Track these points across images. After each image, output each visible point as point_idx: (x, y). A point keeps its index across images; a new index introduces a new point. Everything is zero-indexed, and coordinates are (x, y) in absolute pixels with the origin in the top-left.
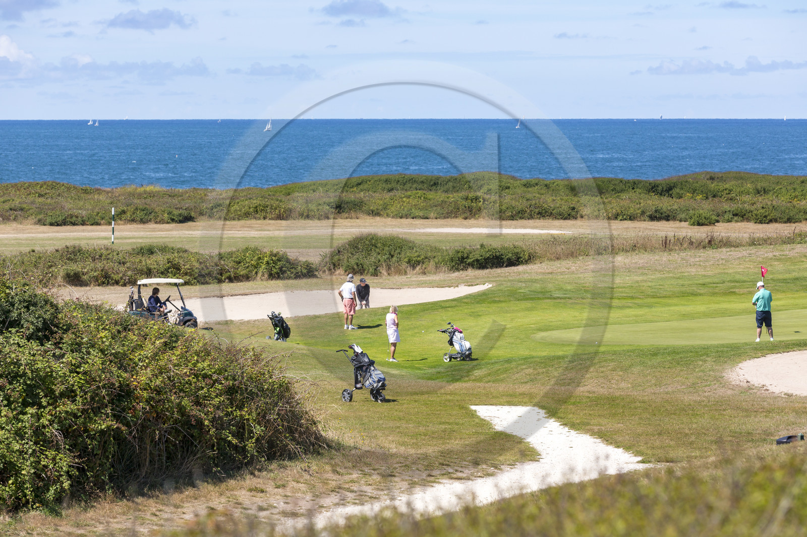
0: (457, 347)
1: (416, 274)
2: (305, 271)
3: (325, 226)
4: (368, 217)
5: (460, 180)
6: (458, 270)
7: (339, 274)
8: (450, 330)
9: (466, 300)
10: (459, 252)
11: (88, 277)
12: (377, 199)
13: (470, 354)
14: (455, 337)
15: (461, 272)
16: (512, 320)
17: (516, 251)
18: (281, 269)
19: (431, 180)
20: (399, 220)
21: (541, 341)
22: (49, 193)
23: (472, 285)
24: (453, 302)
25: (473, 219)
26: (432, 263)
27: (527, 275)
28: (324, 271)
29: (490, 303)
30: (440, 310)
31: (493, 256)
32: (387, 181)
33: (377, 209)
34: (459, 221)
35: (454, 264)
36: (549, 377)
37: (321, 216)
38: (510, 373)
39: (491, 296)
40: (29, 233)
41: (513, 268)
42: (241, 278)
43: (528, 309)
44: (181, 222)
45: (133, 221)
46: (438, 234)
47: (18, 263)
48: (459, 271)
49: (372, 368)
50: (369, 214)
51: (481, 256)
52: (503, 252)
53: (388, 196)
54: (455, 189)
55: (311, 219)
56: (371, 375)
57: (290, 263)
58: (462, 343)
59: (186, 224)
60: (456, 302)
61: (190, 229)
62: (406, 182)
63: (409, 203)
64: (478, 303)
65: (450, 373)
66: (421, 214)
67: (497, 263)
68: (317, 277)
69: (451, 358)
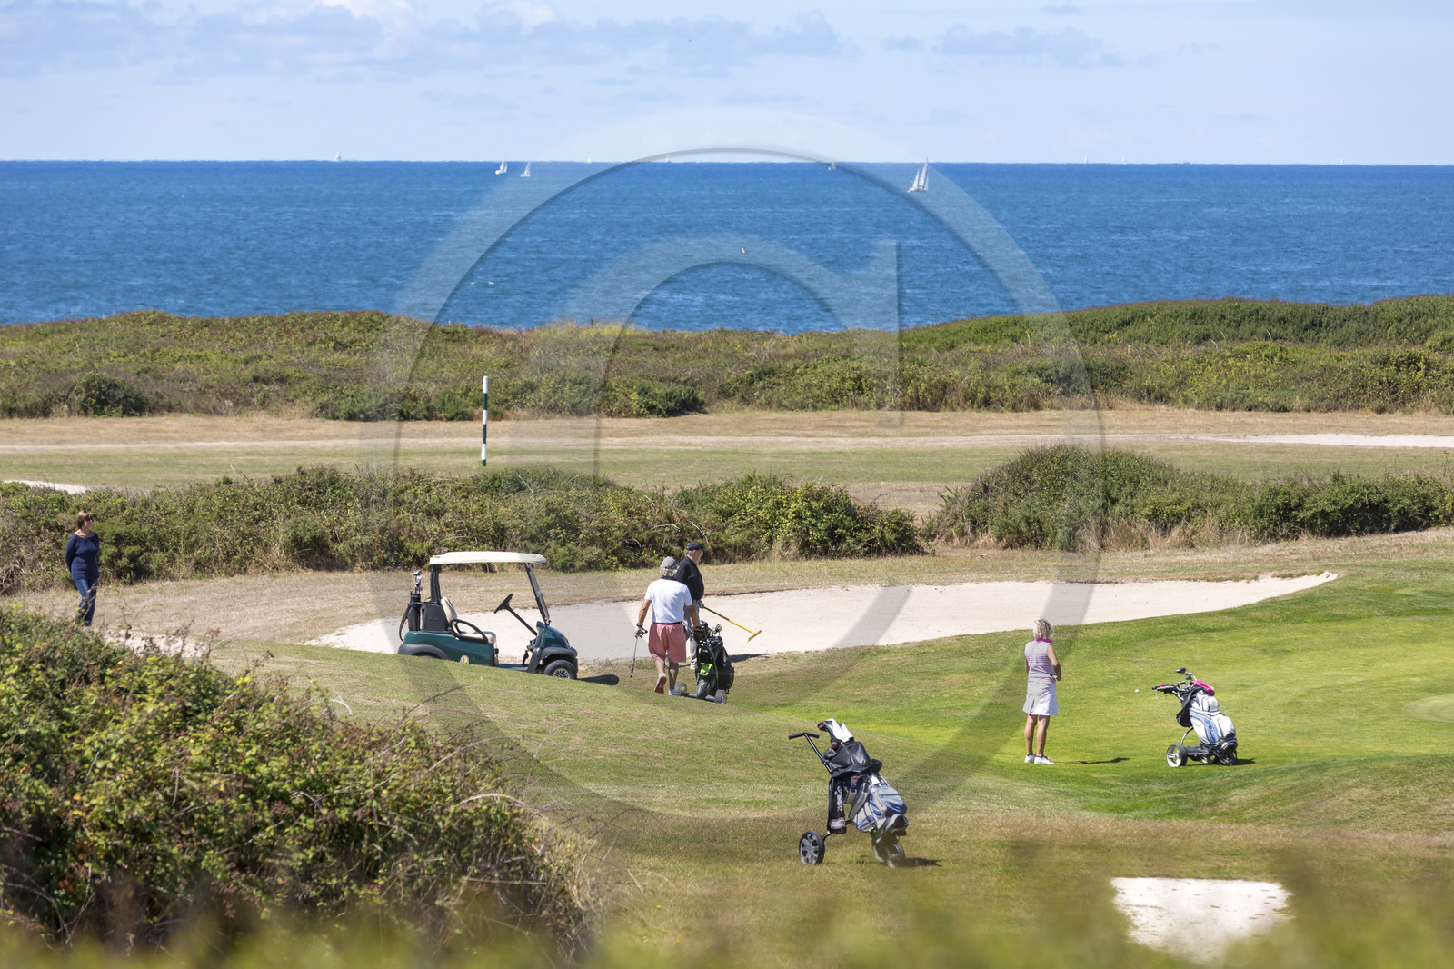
0: (1200, 729)
1: (1171, 546)
2: (891, 537)
3: (1026, 427)
4: (1138, 406)
5: (1376, 316)
6: (1274, 537)
7: (985, 546)
8: (1182, 688)
9: (1259, 614)
10: (1277, 494)
11: (347, 547)
12: (1162, 362)
13: (1232, 749)
14: (1195, 704)
15: (1283, 543)
16: (1368, 663)
17: (1422, 492)
18: (831, 531)
19: (1305, 315)
20: (1213, 413)
21: (1427, 718)
22: (360, 340)
23: (1291, 576)
24: (1226, 618)
25: (1398, 413)
26: (1211, 521)
27: (1443, 552)
28: (950, 538)
29: (1319, 621)
30: (1190, 637)
31: (1364, 504)
32: (1195, 316)
33: (1161, 387)
34: (1366, 417)
35: (1264, 522)
36: (1404, 808)
37: (1021, 400)
38: (1313, 797)
39: (1323, 603)
40: (290, 438)
41: (1413, 534)
42: (731, 553)
43: (1414, 639)
44: (671, 413)
45: (553, 409)
46: (1295, 448)
47: (179, 510)
48: (1277, 541)
49: (874, 780)
50: (1140, 398)
51: (1334, 503)
52: (1389, 493)
53: (1188, 353)
54: (1362, 338)
55: (996, 410)
56: (870, 798)
57: (855, 517)
58: (1212, 721)
59: (683, 417)
60: (1232, 619)
61: (689, 431)
62: (1243, 318)
63: (1240, 370)
64: (1288, 620)
65: (1172, 795)
66: (1269, 398)
67: (1375, 521)
68: (924, 553)
69: (1184, 757)
